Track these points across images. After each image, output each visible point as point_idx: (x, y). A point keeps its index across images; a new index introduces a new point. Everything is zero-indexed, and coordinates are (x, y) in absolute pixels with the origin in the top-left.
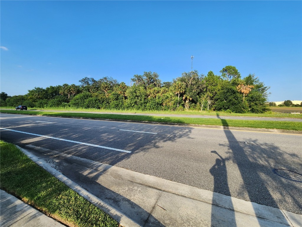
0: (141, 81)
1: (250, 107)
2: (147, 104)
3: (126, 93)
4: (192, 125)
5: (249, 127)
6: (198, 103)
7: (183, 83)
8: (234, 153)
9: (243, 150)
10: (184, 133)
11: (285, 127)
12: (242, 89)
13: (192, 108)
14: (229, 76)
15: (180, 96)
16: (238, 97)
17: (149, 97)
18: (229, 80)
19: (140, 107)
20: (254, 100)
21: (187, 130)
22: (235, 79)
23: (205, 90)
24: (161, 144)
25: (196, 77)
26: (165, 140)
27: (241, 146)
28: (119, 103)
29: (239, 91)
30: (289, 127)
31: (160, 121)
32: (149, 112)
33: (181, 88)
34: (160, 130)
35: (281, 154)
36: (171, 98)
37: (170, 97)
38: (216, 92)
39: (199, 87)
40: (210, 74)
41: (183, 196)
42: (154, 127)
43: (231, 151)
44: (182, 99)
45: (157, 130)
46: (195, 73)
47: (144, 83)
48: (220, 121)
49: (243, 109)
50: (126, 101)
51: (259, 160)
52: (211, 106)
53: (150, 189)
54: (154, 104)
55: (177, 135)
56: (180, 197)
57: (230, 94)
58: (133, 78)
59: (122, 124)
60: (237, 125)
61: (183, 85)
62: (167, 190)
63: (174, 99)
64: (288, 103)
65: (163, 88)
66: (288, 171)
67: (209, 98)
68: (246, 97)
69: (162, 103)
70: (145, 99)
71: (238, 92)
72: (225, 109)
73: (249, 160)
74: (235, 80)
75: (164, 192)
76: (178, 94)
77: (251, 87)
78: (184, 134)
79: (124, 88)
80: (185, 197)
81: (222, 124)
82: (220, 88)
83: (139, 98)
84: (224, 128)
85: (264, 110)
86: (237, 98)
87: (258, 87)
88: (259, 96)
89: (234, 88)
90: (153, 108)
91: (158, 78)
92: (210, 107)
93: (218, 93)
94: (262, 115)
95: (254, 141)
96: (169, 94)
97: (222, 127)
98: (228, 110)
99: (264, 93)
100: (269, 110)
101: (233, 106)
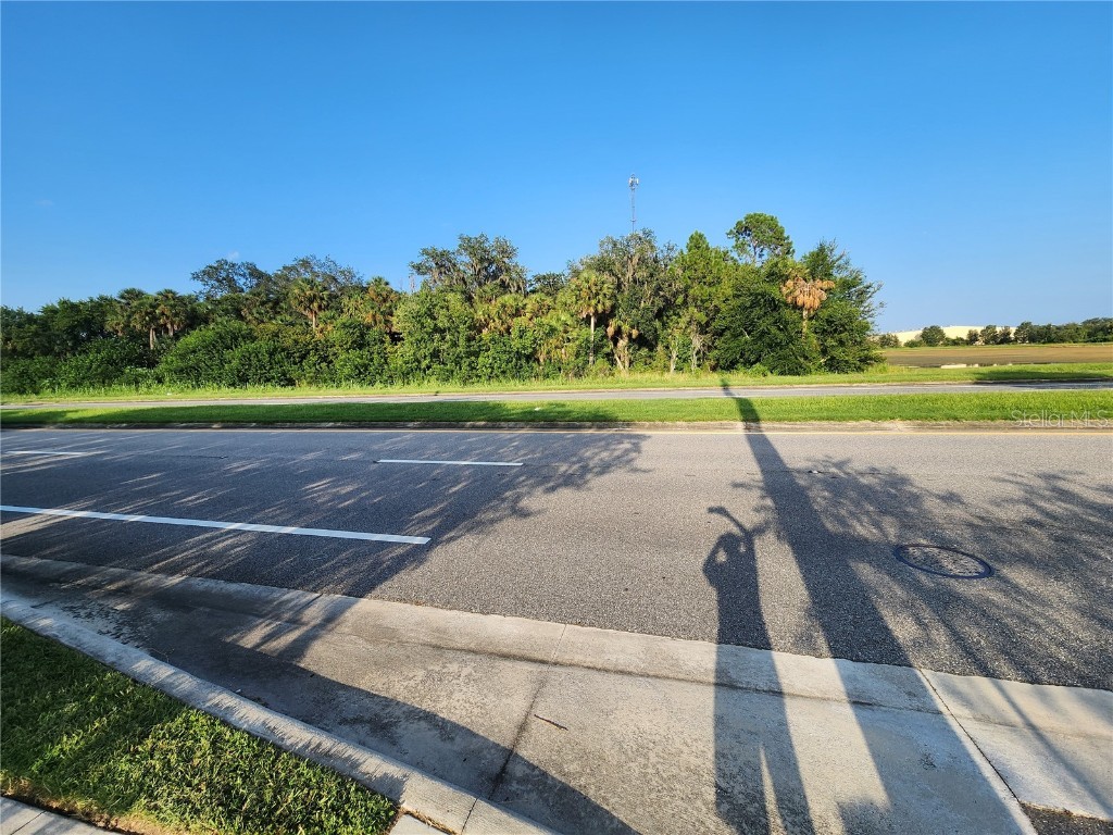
0: (449, 271)
1: (824, 352)
2: (481, 359)
3: (394, 320)
4: (642, 427)
5: (822, 419)
6: (660, 348)
7: (606, 276)
8: (779, 509)
9: (807, 497)
10: (617, 453)
11: (925, 413)
12: (797, 293)
13: (640, 366)
14: (757, 249)
15: (596, 326)
16: (787, 323)
17: (485, 331)
18: (758, 265)
19: (452, 371)
20: (835, 330)
21: (626, 445)
22: (776, 259)
23: (680, 300)
24: (535, 500)
25: (649, 255)
26: (552, 484)
27: (802, 482)
28: (372, 360)
29: (789, 300)
30: (938, 409)
31: (529, 417)
32: (487, 387)
33: (597, 294)
34: (533, 452)
35: (915, 499)
36: (566, 332)
37: (561, 329)
38: (716, 306)
39: (660, 289)
40: (697, 242)
41: (622, 672)
42: (511, 440)
43: (769, 502)
44: (605, 336)
45: (522, 452)
46: (645, 239)
47: (463, 279)
48: (734, 406)
49: (802, 360)
50: (396, 352)
51: (855, 523)
52: (704, 354)
53: (508, 664)
54: (505, 357)
55: (591, 465)
56: (613, 677)
57: (762, 313)
58: (417, 261)
59: (386, 437)
60: (788, 415)
61: (605, 286)
62: (566, 658)
63: (575, 334)
64: (931, 337)
65: (534, 296)
66: (936, 550)
67: (693, 327)
68: (810, 319)
69: (535, 350)
70: (469, 339)
71: (786, 305)
72: (749, 364)
73: (823, 526)
74: (776, 265)
75: (557, 669)
76: (588, 317)
77: (826, 287)
78: (618, 457)
79: (386, 300)
80: (630, 673)
81: (738, 416)
82: (729, 292)
83: (448, 337)
84: (747, 428)
85: (866, 361)
86: (782, 325)
87: (847, 285)
88: (851, 317)
89: (774, 291)
90: (504, 372)
91: (515, 260)
92: (699, 359)
93: (724, 308)
94: (860, 376)
95: (839, 465)
96: (558, 320)
97: (740, 425)
98: (758, 364)
99: (865, 305)
100: (879, 360)
101: (773, 351)
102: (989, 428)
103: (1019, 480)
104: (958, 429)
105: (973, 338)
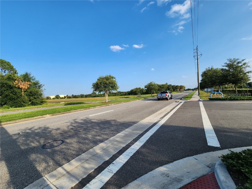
5: (26, 118)
8: (3, 150)
9: (16, 142)
12: (19, 84)
14: (3, 70)
16: (16, 93)
18: (4, 75)
20: (33, 95)
22: (10, 74)
27: (15, 138)
29: (17, 86)
49: (23, 103)
51: (32, 144)
57: (6, 89)
60: (13, 119)
64: (57, 97)
66: (53, 142)
71: (16, 87)
73: (21, 149)
74: (11, 76)
77: (29, 84)
85: (42, 102)
87: (35, 84)
88: (37, 92)
89: (11, 83)
94: (40, 106)
98: (5, 105)
99: (41, 89)
100: (45, 102)
101: (11, 101)
102: (66, 113)
103: (70, 121)
104: (60, 114)
105: (65, 97)
